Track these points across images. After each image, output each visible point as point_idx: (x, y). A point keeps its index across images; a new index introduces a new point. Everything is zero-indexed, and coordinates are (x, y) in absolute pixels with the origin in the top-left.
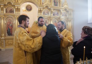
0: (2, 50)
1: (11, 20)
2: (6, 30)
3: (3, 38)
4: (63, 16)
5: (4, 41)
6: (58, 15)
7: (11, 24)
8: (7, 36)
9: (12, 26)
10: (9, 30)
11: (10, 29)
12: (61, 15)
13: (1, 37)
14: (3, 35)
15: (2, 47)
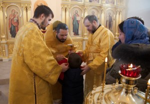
0: (4, 61)
1: (16, 11)
2: (8, 28)
3: (4, 41)
4: (107, 3)
5: (6, 45)
6: (99, 2)
7: (16, 18)
8: (10, 38)
9: (18, 21)
10: (12, 29)
11: (15, 27)
12: (104, 2)
13: (2, 39)
14: (4, 37)
15: (4, 56)
